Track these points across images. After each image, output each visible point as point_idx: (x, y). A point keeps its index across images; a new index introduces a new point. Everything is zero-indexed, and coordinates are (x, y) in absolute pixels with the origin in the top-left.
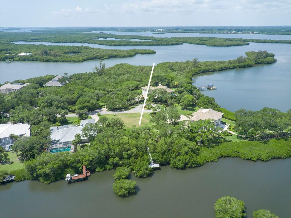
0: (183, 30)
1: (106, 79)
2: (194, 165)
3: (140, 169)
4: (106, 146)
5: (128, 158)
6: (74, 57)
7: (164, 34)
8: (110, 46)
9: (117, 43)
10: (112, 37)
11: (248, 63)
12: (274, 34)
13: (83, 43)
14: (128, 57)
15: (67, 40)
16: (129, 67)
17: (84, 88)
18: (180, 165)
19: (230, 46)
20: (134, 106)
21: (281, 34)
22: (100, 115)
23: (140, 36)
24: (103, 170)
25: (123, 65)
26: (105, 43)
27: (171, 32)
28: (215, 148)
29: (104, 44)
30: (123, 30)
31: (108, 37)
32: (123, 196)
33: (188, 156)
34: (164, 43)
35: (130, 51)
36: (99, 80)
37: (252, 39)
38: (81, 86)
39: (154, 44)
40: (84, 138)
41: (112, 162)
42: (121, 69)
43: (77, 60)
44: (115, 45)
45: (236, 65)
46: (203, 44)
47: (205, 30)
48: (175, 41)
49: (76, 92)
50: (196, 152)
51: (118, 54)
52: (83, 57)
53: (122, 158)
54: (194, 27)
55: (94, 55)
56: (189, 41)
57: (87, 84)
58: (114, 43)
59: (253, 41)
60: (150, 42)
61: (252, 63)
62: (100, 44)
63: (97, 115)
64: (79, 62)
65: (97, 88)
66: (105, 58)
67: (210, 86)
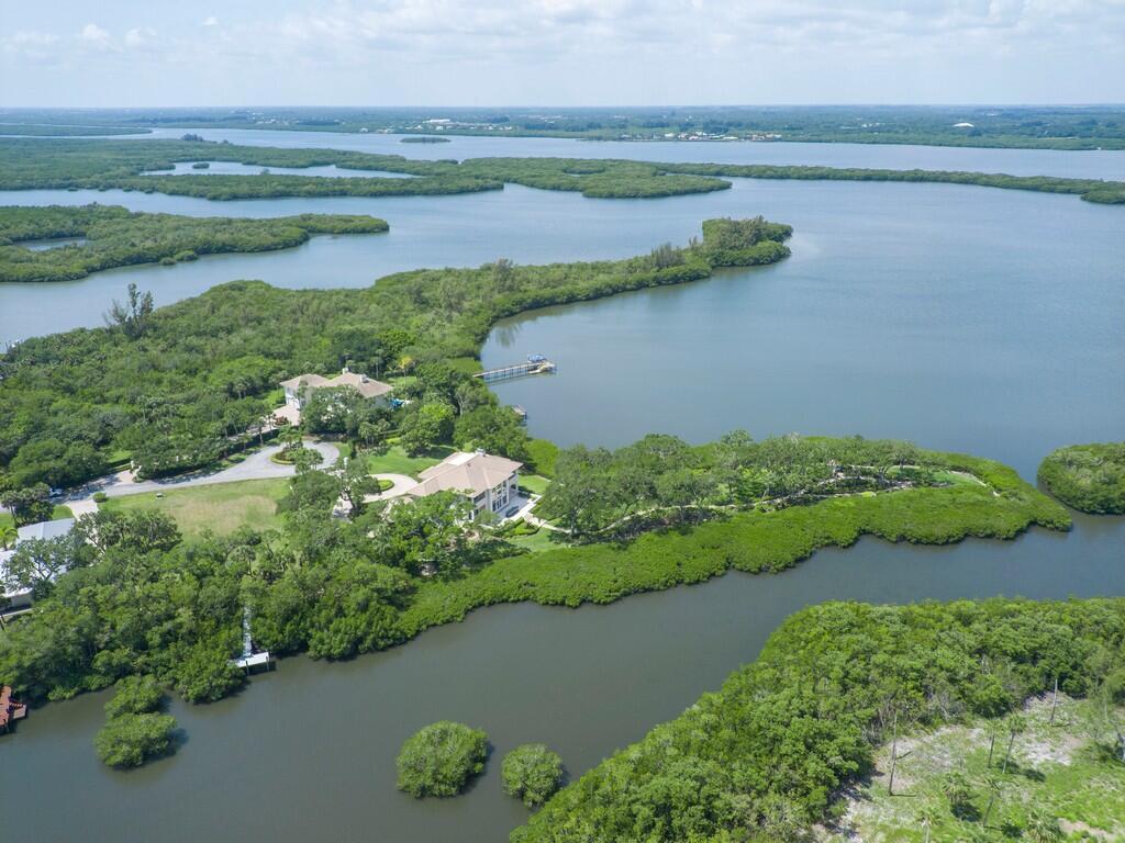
0: (521, 126)
1: (154, 352)
2: (382, 643)
3: (196, 676)
4: (87, 613)
5: (164, 645)
6: (48, 258)
7: (445, 140)
8: (214, 198)
9: (245, 189)
10: (231, 157)
11: (692, 264)
12: (830, 141)
13: (101, 190)
14: (275, 249)
15: (32, 180)
16: (266, 294)
17: (52, 400)
18: (338, 645)
19: (664, 195)
20: (242, 457)
21: (853, 141)
22: (105, 500)
23: (345, 153)
24: (77, 694)
25: (240, 289)
26: (195, 188)
27: (476, 135)
28: (468, 580)
29: (191, 193)
30: (286, 124)
31: (212, 160)
32: (128, 765)
33: (365, 617)
34: (430, 187)
35: (288, 222)
36: (125, 358)
37: (747, 167)
38: (46, 391)
39: (391, 189)
40: (13, 594)
41: (104, 664)
42: (225, 308)
43: (59, 271)
44: (235, 197)
45: (649, 275)
46: (573, 189)
47: (600, 127)
48: (477, 177)
49: (22, 416)
50: (398, 599)
51: (234, 240)
52: (87, 257)
53: (142, 646)
54: (563, 112)
55: (133, 245)
56: (527, 177)
57: (71, 381)
58: (231, 186)
59: (749, 173)
60: (376, 184)
61: (703, 265)
62: (172, 193)
63: (92, 501)
64: (69, 278)
65: (107, 395)
66: (177, 257)
67: (533, 362)
